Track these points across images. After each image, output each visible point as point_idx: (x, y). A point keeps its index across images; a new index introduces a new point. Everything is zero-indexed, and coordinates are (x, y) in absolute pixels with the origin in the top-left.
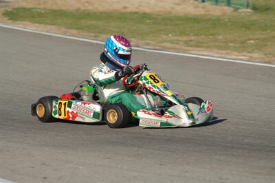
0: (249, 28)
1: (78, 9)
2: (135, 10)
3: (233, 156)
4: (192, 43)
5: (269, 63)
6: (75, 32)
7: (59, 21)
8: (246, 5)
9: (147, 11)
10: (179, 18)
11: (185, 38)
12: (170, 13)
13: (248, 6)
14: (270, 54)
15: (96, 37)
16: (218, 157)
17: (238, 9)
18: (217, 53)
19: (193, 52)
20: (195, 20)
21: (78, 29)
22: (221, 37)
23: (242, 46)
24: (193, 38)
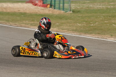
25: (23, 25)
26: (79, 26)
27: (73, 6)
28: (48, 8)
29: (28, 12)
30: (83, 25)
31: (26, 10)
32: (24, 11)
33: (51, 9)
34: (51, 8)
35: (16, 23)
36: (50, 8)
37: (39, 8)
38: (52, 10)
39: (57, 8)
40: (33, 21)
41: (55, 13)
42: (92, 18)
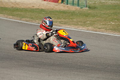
0: (87, 16)
1: (13, 7)
2: (38, 8)
3: (80, 72)
4: (63, 22)
5: (96, 31)
6: (11, 17)
7: (4, 12)
8: (86, 6)
9: (43, 8)
10: (57, 11)
11: (60, 20)
12: (53, 9)
13: (86, 7)
14: (96, 27)
15: (20, 19)
16: (74, 72)
17: (82, 8)
18: (73, 27)
19: (63, 26)
20: (64, 12)
21: (13, 15)
22: (75, 20)
23: (84, 24)
24: (63, 20)
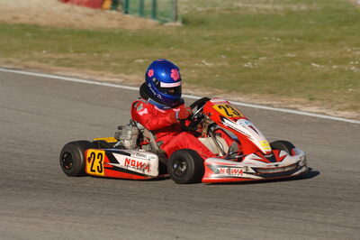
25: (33, 64)
26: (208, 67)
27: (184, 6)
28: (107, 9)
29: (43, 21)
30: (219, 65)
31: (37, 16)
32: (32, 19)
33: (114, 12)
34: (116, 9)
35: (10, 59)
36: (111, 9)
37: (79, 9)
38: (118, 17)
39: (134, 12)
40: (63, 50)
41: (127, 27)
42: (246, 42)
